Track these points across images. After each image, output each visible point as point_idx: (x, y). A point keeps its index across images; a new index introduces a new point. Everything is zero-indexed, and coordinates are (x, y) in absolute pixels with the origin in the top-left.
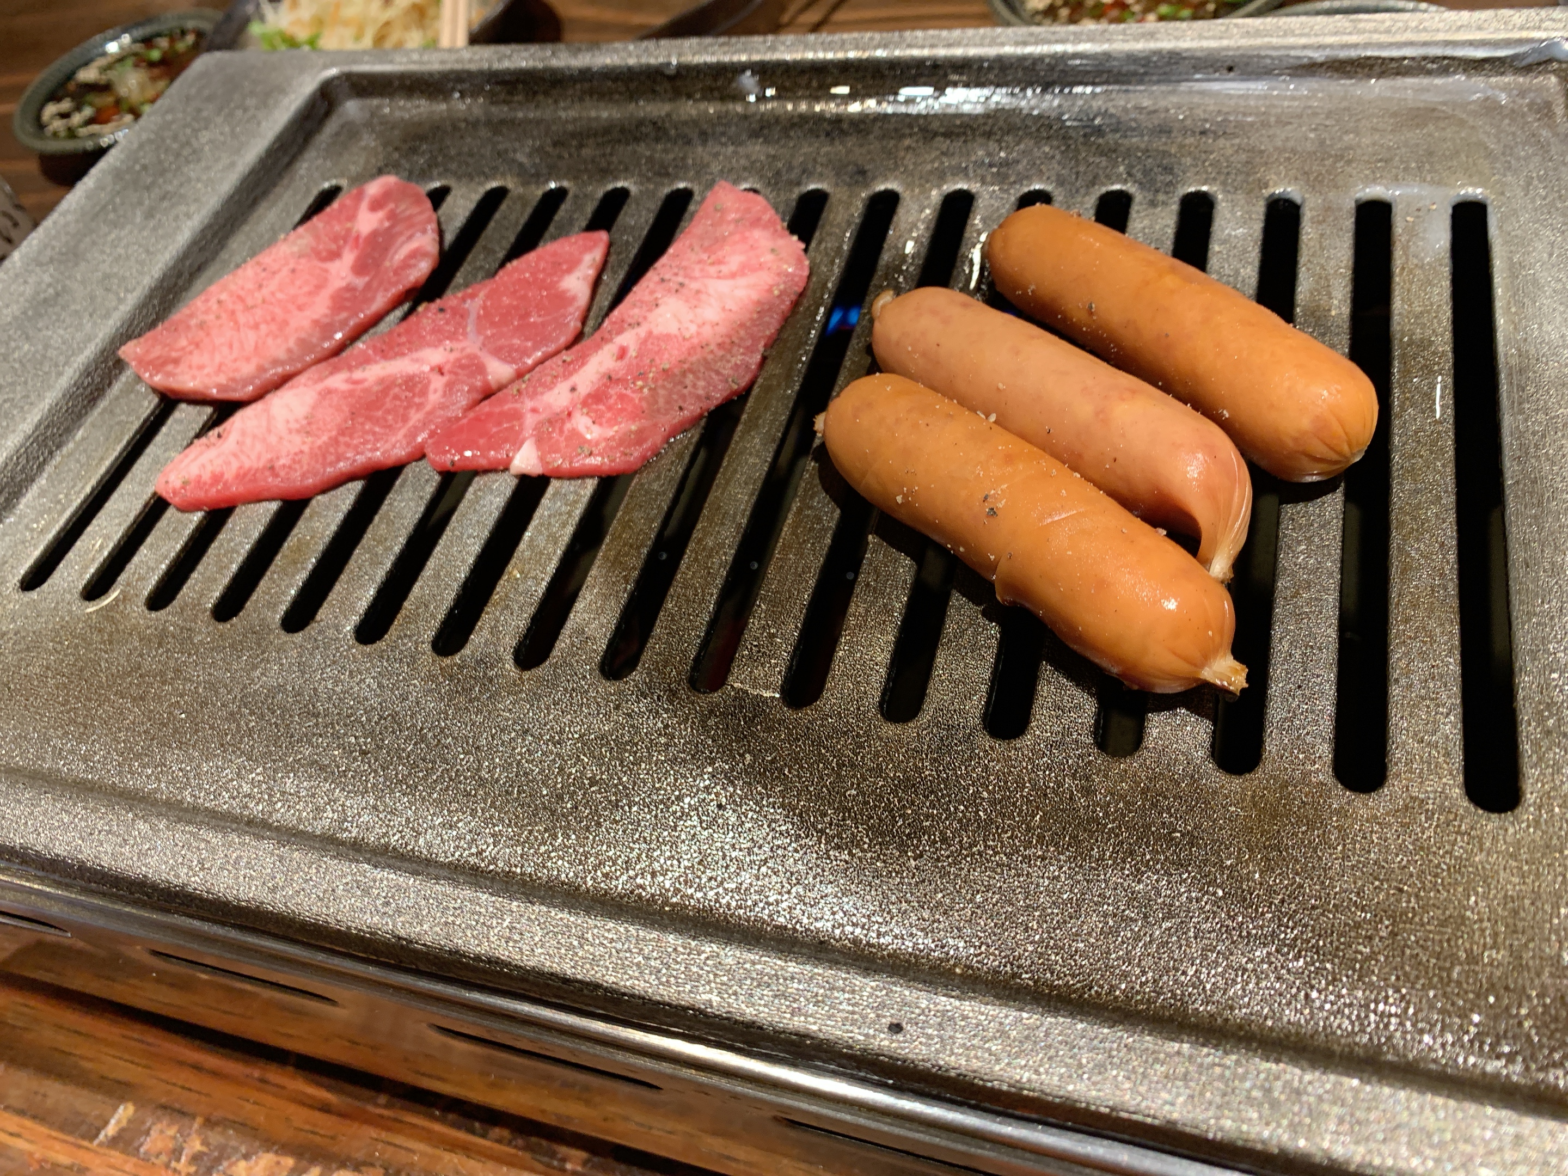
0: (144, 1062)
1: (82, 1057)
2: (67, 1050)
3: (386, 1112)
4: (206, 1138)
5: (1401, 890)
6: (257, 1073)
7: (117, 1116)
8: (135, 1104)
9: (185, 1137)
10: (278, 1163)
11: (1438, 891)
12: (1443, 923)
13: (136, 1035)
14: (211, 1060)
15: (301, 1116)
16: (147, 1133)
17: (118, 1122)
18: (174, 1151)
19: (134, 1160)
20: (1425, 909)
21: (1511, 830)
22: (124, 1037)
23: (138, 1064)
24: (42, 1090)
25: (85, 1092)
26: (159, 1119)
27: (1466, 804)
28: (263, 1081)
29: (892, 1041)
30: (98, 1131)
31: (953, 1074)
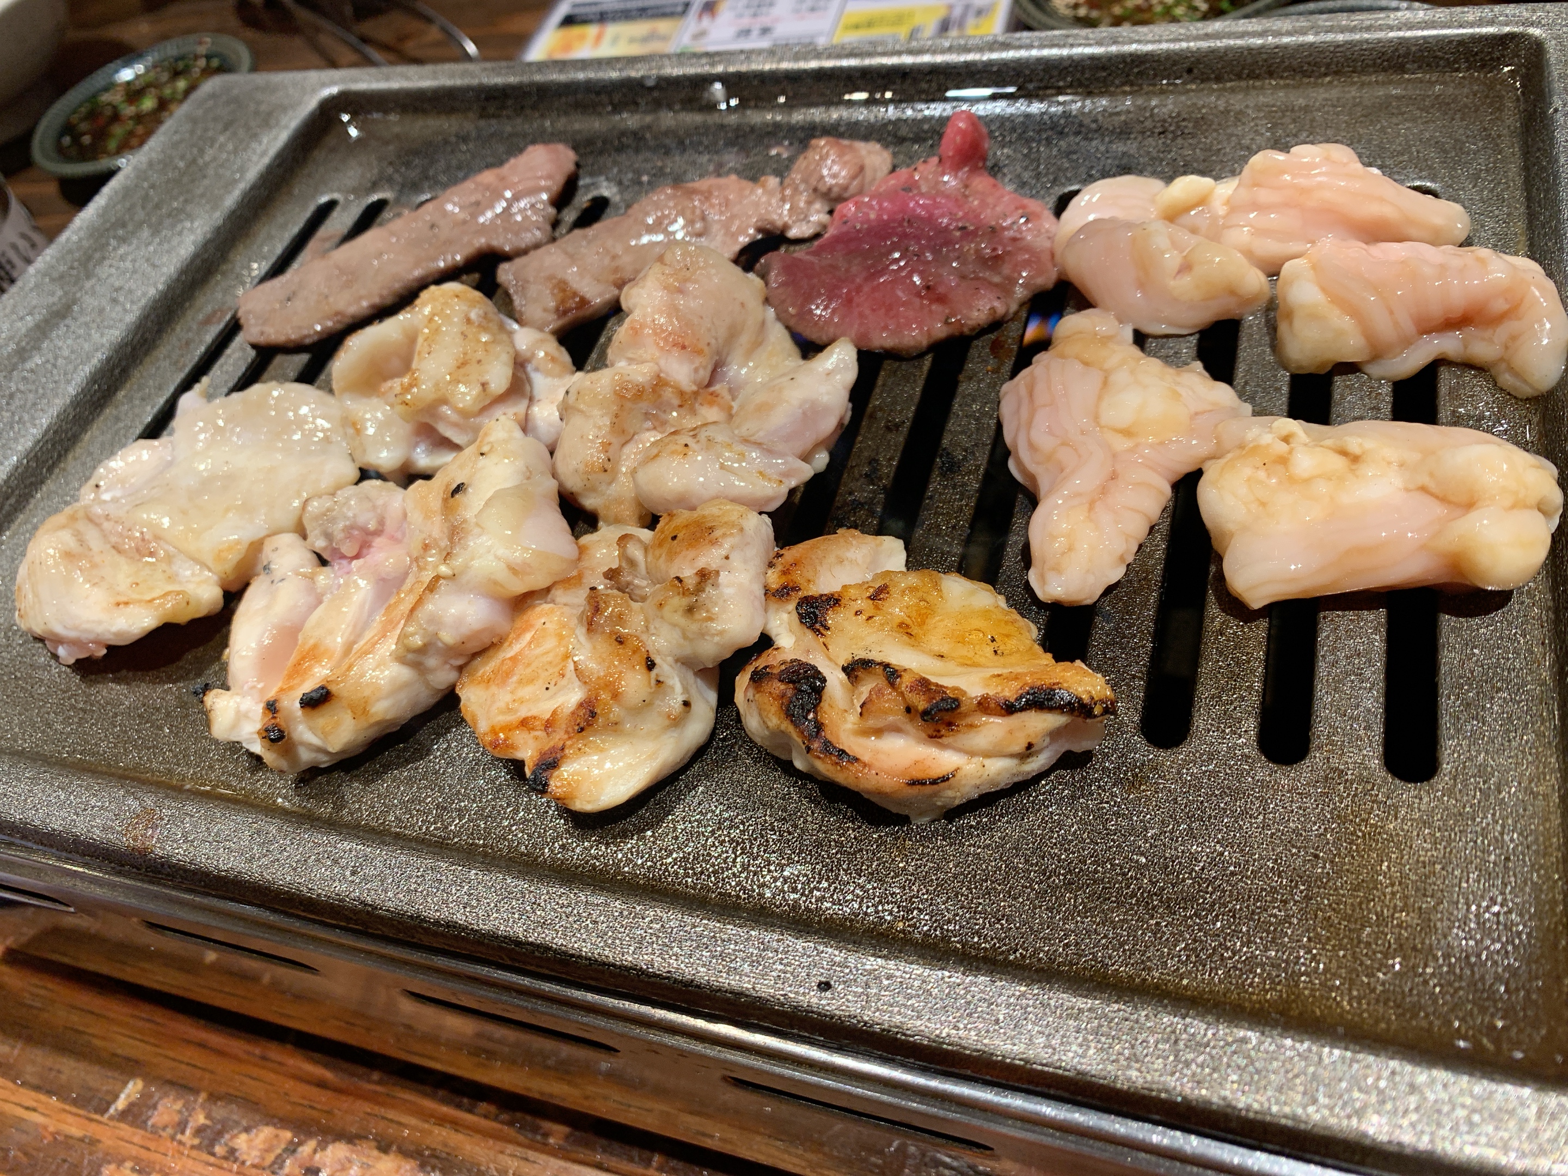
0: (152, 1040)
1: (94, 1036)
2: (81, 1028)
3: (379, 1088)
4: (210, 1111)
5: (1316, 856)
6: (257, 1051)
7: (127, 1091)
8: (144, 1080)
9: (190, 1109)
10: (277, 1136)
11: (1353, 857)
12: (1356, 888)
13: (144, 1015)
14: (216, 1039)
15: (298, 1091)
16: (155, 1107)
17: (129, 1096)
18: (179, 1124)
19: (142, 1132)
20: (1339, 874)
21: (1426, 800)
22: (133, 1016)
23: (146, 1042)
24: (57, 1067)
25: (97, 1068)
26: (166, 1095)
27: (1383, 774)
28: (264, 1058)
29: (821, 999)
30: (109, 1104)
31: (877, 1028)
